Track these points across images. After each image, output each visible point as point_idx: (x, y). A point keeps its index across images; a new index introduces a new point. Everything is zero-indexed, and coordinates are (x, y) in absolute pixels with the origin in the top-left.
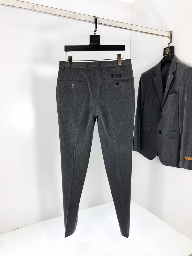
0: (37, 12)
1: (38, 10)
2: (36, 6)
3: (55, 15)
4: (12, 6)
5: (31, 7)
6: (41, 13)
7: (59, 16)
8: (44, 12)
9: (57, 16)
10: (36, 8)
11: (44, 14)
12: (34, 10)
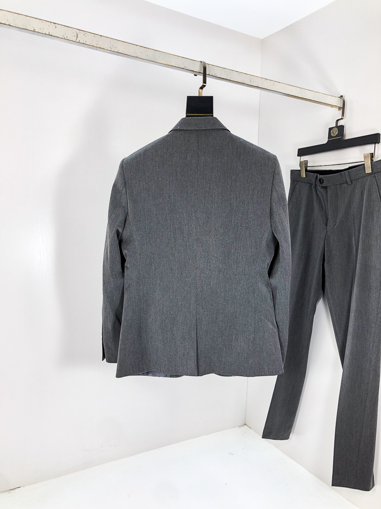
0: (82, 46)
1: (85, 42)
2: (81, 34)
3: (118, 53)
4: (34, 31)
5: (71, 35)
6: (90, 48)
7: (126, 57)
8: (96, 47)
9: (122, 56)
10: (81, 38)
11: (97, 50)
12: (77, 41)
